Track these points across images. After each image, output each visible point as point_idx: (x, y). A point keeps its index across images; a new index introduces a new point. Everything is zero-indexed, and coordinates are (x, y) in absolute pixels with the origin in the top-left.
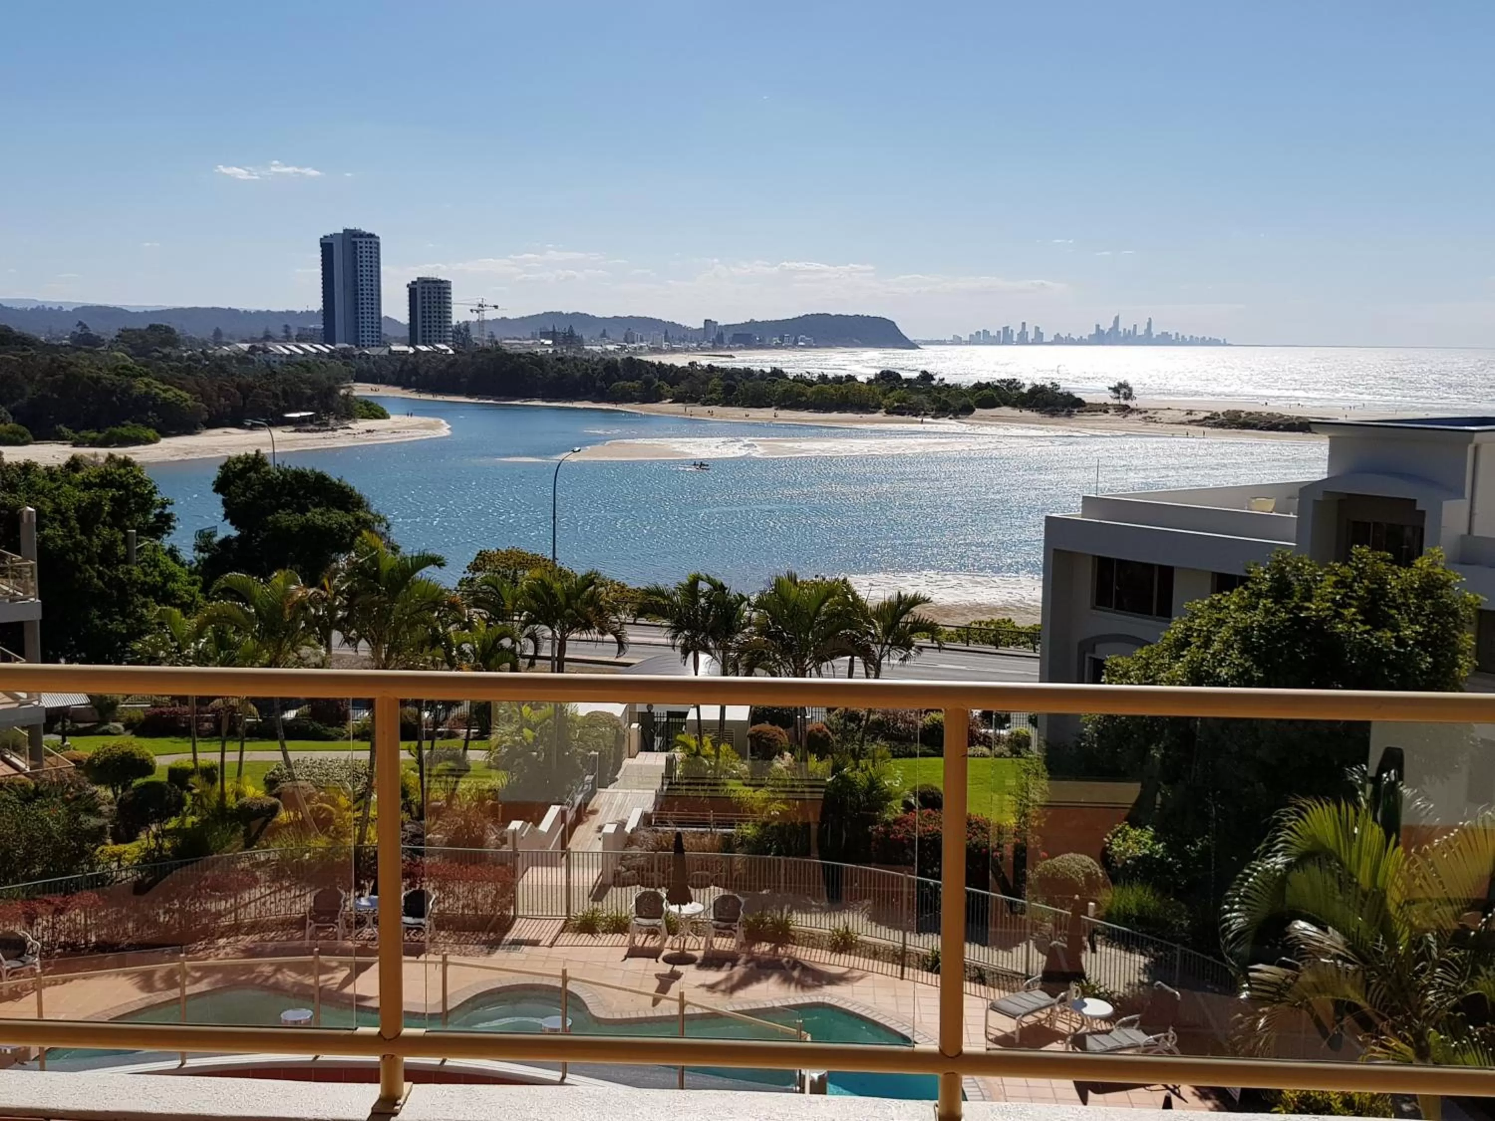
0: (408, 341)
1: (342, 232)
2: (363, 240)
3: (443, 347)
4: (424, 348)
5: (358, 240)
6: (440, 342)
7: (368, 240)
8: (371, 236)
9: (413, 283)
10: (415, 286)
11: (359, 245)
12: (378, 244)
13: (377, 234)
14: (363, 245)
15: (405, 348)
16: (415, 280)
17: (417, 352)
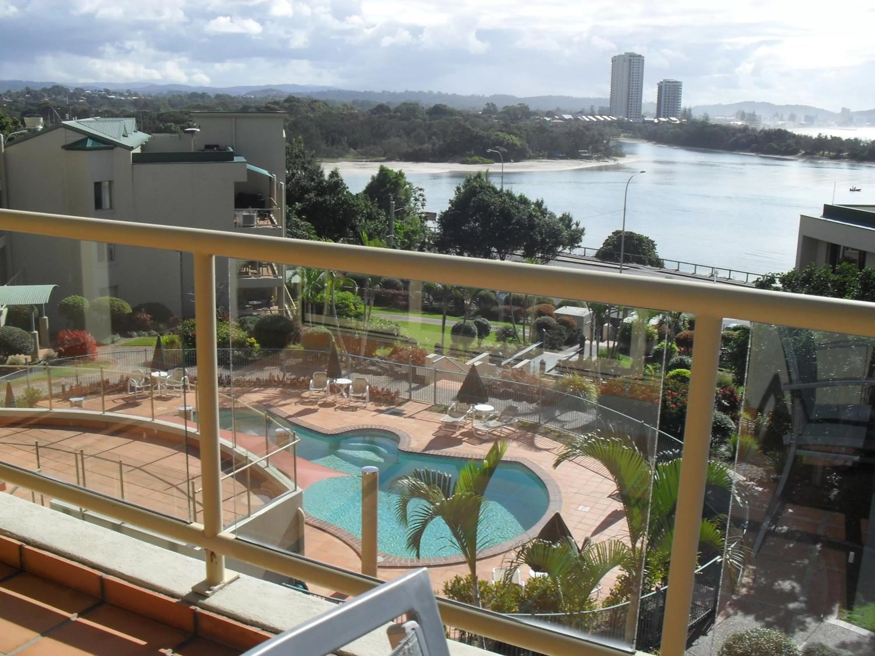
0: (655, 115)
1: (624, 54)
2: (635, 58)
3: (673, 119)
4: (662, 119)
5: (632, 58)
6: (673, 116)
7: (638, 58)
8: (640, 56)
9: (661, 82)
10: (661, 84)
11: (633, 61)
12: (643, 61)
13: (643, 55)
14: (635, 61)
15: (652, 119)
16: (662, 81)
17: (659, 121)
